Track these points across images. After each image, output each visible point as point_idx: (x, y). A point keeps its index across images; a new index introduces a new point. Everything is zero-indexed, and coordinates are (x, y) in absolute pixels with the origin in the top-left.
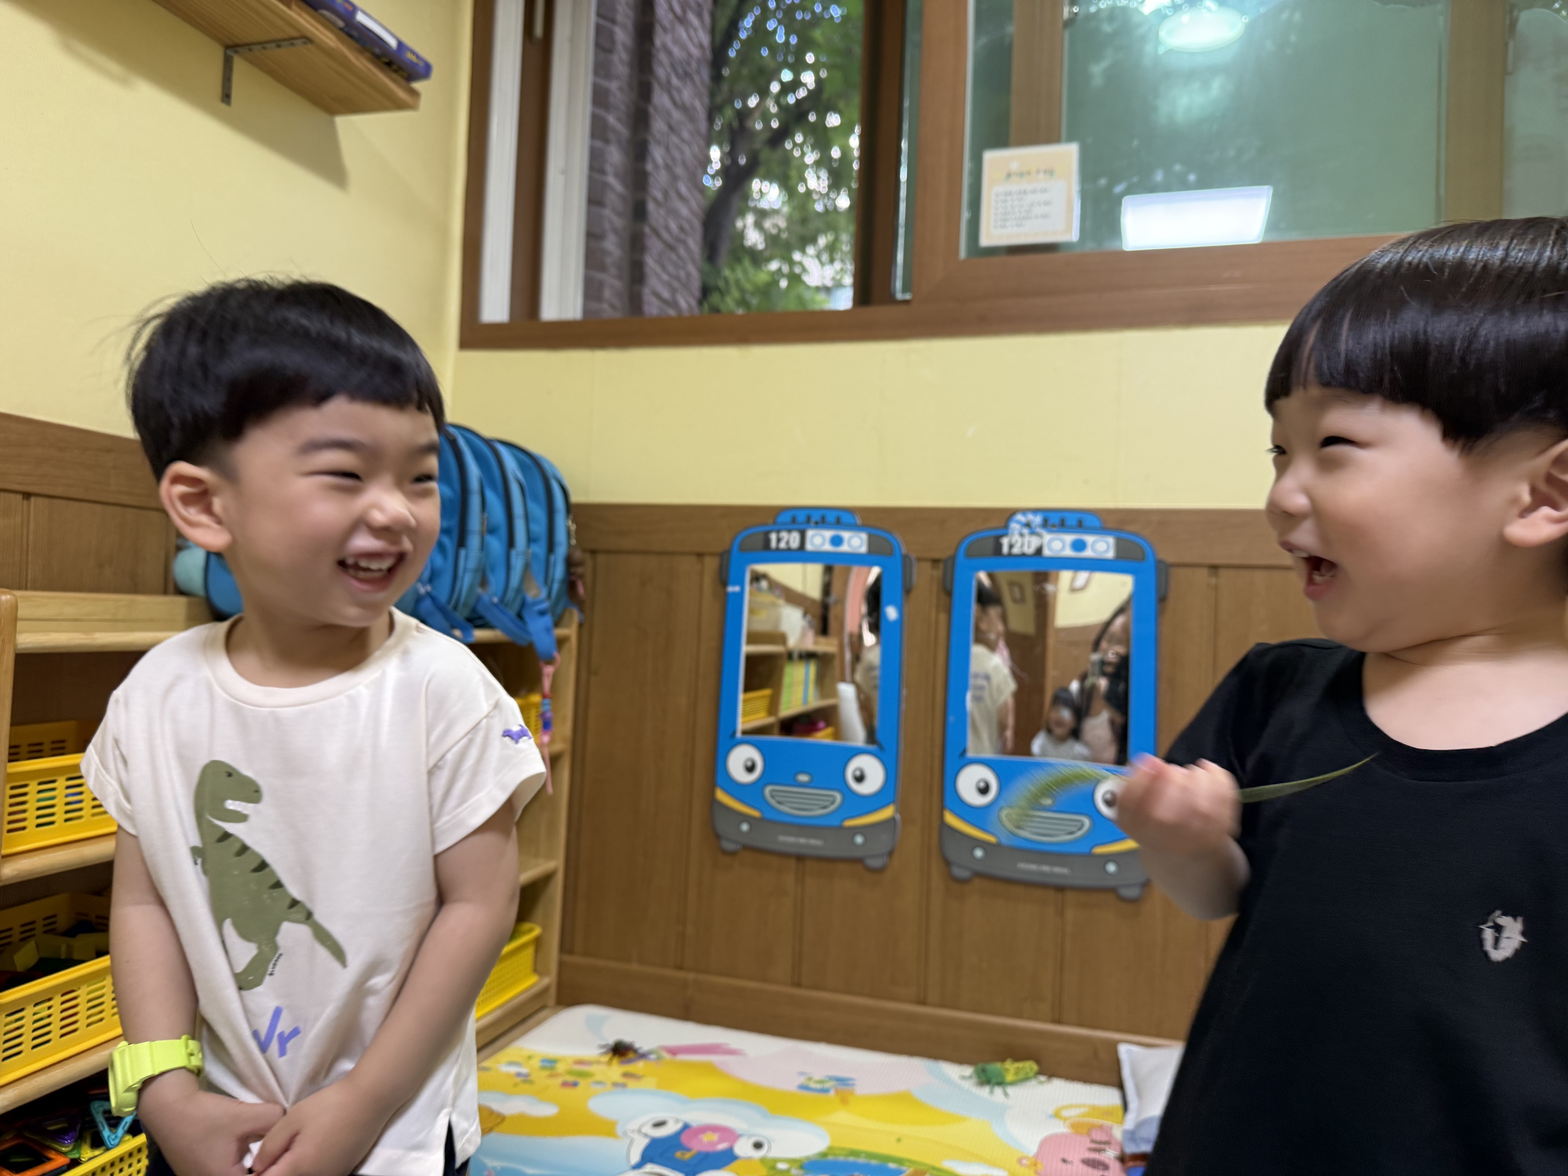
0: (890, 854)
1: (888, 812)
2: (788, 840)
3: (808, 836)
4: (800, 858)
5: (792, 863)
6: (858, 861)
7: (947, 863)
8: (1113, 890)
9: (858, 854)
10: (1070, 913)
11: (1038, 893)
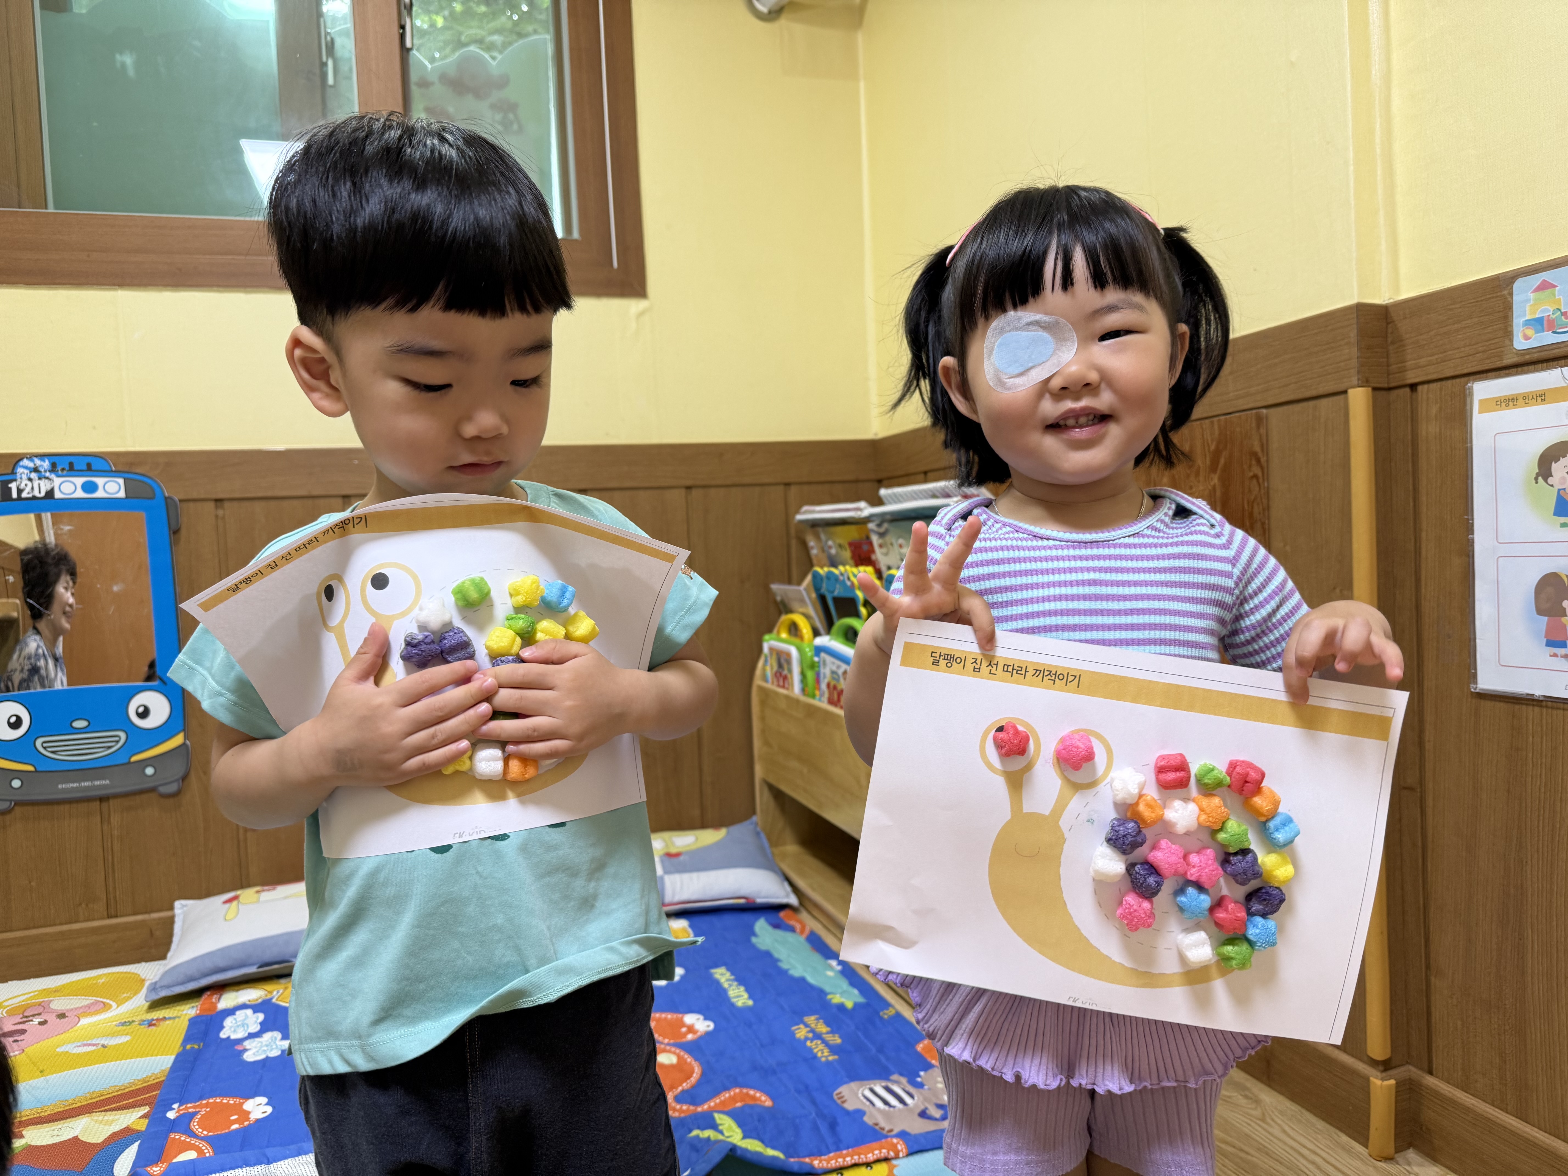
8: (153, 790)
10: (115, 819)
11: (83, 807)
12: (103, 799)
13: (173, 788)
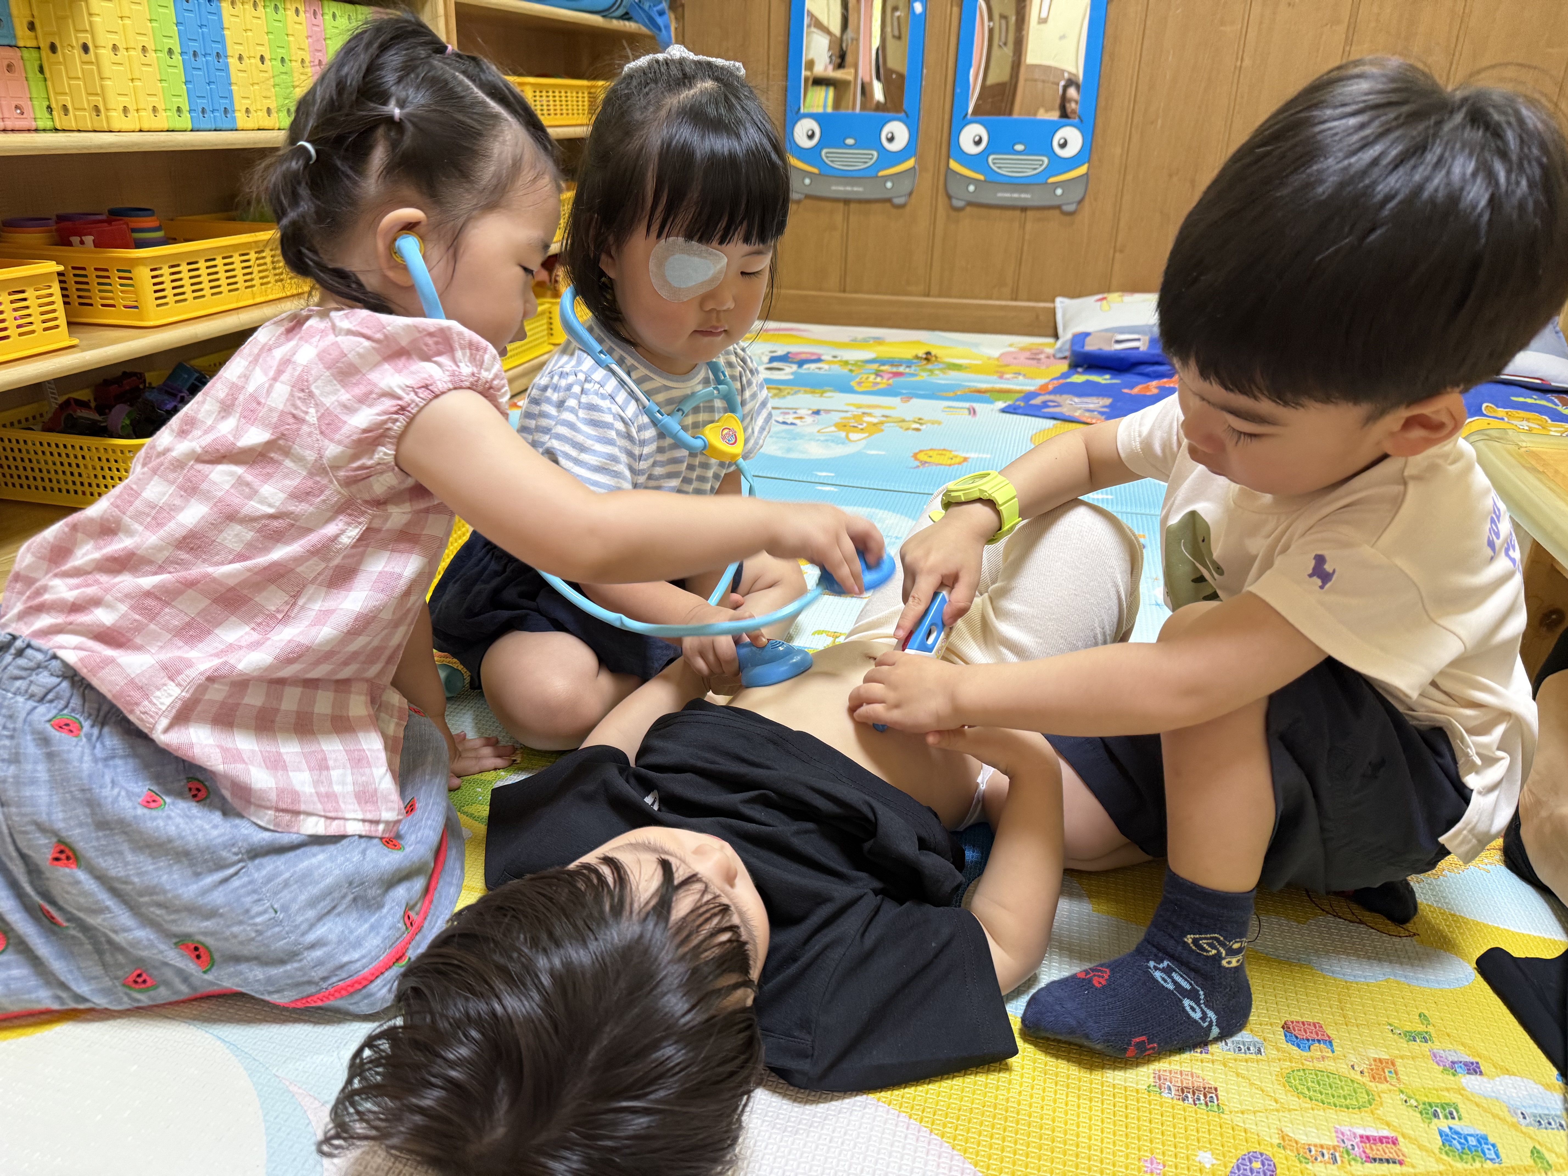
0: (910, 194)
1: (910, 163)
2: (839, 189)
3: (852, 185)
4: (847, 202)
5: (841, 205)
6: (889, 200)
7: (949, 197)
8: (1059, 207)
9: (887, 195)
10: (1029, 226)
11: (1009, 213)
12: (1024, 209)
13: (1071, 208)
